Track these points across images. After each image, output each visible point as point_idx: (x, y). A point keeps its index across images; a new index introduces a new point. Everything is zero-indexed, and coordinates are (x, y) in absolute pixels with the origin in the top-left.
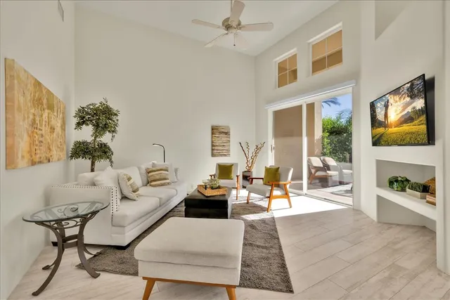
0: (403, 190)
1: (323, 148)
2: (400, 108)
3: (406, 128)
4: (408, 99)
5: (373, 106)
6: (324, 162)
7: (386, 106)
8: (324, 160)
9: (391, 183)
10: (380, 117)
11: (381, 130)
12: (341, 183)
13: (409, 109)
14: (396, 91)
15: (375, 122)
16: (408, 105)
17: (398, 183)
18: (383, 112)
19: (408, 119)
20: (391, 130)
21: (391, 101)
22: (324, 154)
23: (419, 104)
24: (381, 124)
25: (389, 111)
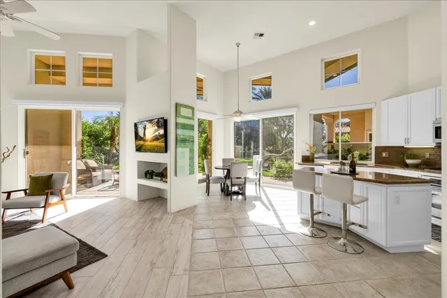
0: (152, 178)
1: (83, 151)
2: (152, 132)
3: (155, 143)
4: (156, 128)
5: (136, 125)
6: (86, 164)
7: (145, 129)
8: (86, 162)
9: (146, 175)
10: (141, 134)
11: (141, 142)
12: (103, 181)
13: (157, 133)
14: (150, 121)
15: (137, 137)
16: (157, 131)
17: (149, 174)
18: (143, 132)
19: (156, 139)
20: (147, 143)
21: (147, 126)
22: (83, 157)
23: (162, 132)
24: (141, 139)
25: (146, 131)
